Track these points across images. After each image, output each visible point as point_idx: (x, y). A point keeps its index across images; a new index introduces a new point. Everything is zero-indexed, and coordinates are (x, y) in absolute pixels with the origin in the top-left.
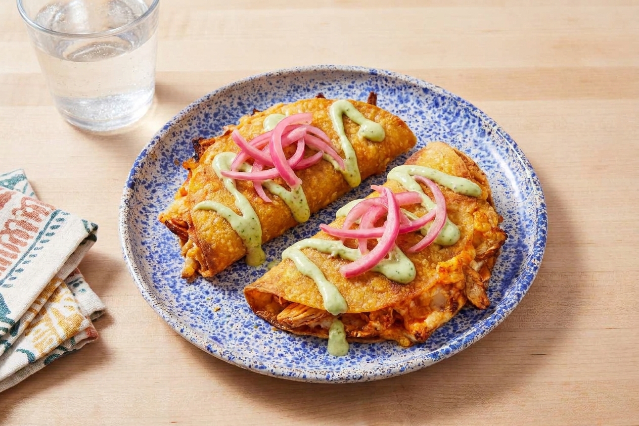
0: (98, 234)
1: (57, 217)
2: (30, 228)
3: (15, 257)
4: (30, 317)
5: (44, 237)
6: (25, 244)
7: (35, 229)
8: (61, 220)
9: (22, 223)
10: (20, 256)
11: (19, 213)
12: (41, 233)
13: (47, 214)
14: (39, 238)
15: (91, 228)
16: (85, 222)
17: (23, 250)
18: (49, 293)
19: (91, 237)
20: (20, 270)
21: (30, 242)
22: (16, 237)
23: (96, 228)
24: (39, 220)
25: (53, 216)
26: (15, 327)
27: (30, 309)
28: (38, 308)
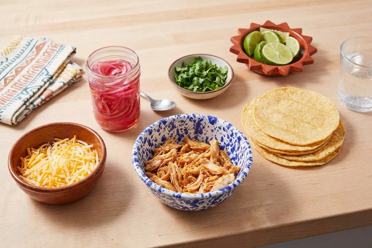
0: (77, 51)
1: (63, 46)
2: (54, 50)
3: (50, 59)
4: (57, 74)
5: (59, 52)
6: (52, 55)
7: (56, 50)
8: (64, 47)
9: (51, 49)
10: (51, 58)
11: (50, 46)
12: (58, 52)
13: (59, 46)
14: (57, 53)
15: (74, 48)
16: (72, 47)
17: (52, 56)
18: (62, 68)
19: (74, 52)
20: (52, 62)
21: (54, 54)
22: (49, 53)
23: (76, 49)
24: (56, 48)
25: (61, 46)
26: (52, 78)
27: (56, 72)
28: (59, 72)
